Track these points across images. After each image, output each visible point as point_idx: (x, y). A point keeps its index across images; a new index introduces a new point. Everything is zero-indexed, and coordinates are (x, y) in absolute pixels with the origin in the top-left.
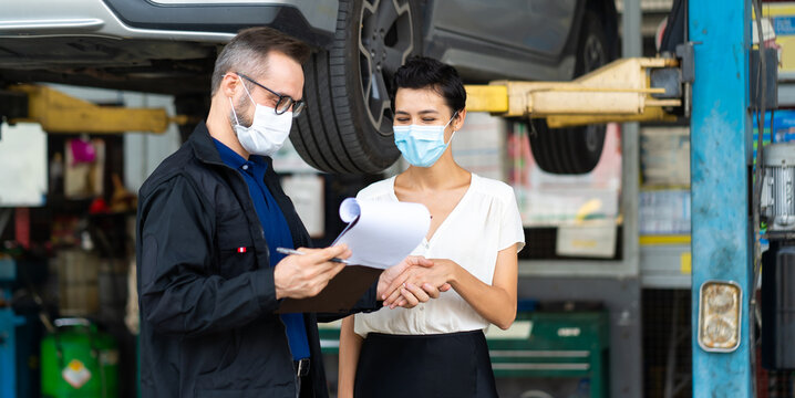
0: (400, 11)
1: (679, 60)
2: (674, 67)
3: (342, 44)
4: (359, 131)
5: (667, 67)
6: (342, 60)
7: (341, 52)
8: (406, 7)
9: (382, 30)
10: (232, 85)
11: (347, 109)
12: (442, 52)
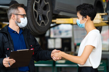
0: (46, 3)
1: (108, 13)
2: (107, 15)
3: (29, 9)
4: (34, 26)
5: (105, 15)
6: (29, 12)
7: (29, 10)
8: (48, 3)
9: (42, 7)
10: (14, 17)
11: (31, 22)
12: (59, 12)
